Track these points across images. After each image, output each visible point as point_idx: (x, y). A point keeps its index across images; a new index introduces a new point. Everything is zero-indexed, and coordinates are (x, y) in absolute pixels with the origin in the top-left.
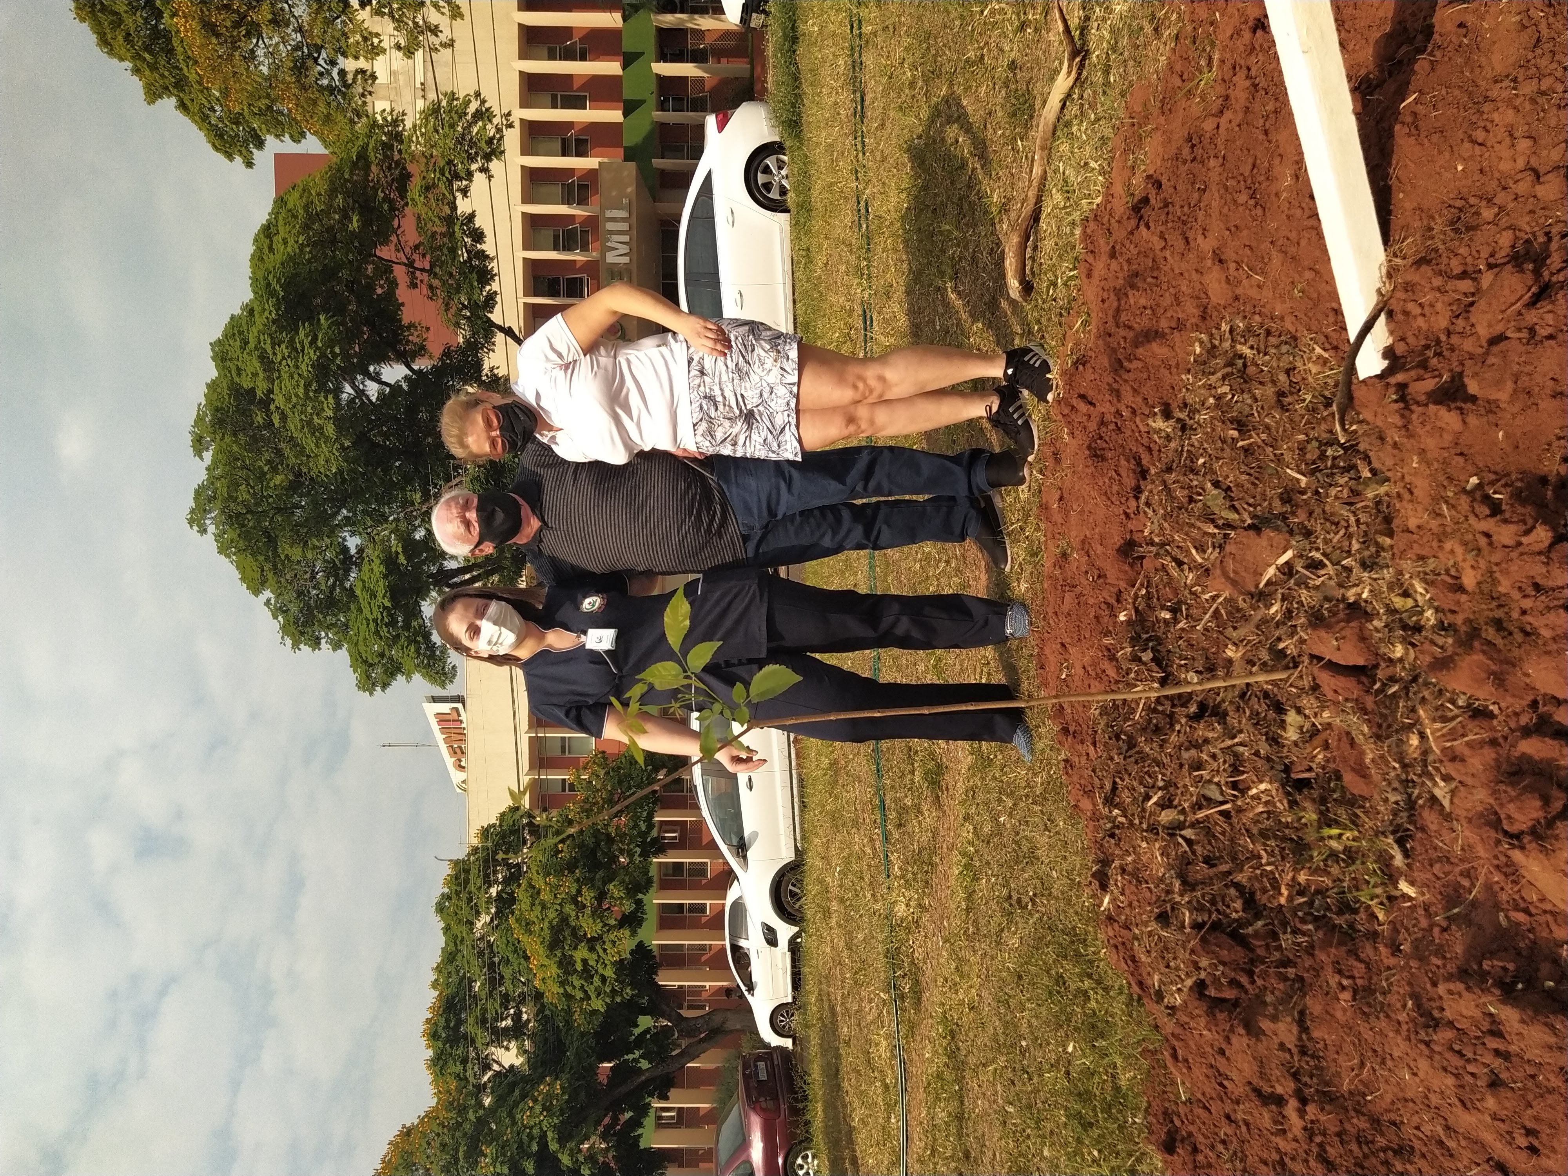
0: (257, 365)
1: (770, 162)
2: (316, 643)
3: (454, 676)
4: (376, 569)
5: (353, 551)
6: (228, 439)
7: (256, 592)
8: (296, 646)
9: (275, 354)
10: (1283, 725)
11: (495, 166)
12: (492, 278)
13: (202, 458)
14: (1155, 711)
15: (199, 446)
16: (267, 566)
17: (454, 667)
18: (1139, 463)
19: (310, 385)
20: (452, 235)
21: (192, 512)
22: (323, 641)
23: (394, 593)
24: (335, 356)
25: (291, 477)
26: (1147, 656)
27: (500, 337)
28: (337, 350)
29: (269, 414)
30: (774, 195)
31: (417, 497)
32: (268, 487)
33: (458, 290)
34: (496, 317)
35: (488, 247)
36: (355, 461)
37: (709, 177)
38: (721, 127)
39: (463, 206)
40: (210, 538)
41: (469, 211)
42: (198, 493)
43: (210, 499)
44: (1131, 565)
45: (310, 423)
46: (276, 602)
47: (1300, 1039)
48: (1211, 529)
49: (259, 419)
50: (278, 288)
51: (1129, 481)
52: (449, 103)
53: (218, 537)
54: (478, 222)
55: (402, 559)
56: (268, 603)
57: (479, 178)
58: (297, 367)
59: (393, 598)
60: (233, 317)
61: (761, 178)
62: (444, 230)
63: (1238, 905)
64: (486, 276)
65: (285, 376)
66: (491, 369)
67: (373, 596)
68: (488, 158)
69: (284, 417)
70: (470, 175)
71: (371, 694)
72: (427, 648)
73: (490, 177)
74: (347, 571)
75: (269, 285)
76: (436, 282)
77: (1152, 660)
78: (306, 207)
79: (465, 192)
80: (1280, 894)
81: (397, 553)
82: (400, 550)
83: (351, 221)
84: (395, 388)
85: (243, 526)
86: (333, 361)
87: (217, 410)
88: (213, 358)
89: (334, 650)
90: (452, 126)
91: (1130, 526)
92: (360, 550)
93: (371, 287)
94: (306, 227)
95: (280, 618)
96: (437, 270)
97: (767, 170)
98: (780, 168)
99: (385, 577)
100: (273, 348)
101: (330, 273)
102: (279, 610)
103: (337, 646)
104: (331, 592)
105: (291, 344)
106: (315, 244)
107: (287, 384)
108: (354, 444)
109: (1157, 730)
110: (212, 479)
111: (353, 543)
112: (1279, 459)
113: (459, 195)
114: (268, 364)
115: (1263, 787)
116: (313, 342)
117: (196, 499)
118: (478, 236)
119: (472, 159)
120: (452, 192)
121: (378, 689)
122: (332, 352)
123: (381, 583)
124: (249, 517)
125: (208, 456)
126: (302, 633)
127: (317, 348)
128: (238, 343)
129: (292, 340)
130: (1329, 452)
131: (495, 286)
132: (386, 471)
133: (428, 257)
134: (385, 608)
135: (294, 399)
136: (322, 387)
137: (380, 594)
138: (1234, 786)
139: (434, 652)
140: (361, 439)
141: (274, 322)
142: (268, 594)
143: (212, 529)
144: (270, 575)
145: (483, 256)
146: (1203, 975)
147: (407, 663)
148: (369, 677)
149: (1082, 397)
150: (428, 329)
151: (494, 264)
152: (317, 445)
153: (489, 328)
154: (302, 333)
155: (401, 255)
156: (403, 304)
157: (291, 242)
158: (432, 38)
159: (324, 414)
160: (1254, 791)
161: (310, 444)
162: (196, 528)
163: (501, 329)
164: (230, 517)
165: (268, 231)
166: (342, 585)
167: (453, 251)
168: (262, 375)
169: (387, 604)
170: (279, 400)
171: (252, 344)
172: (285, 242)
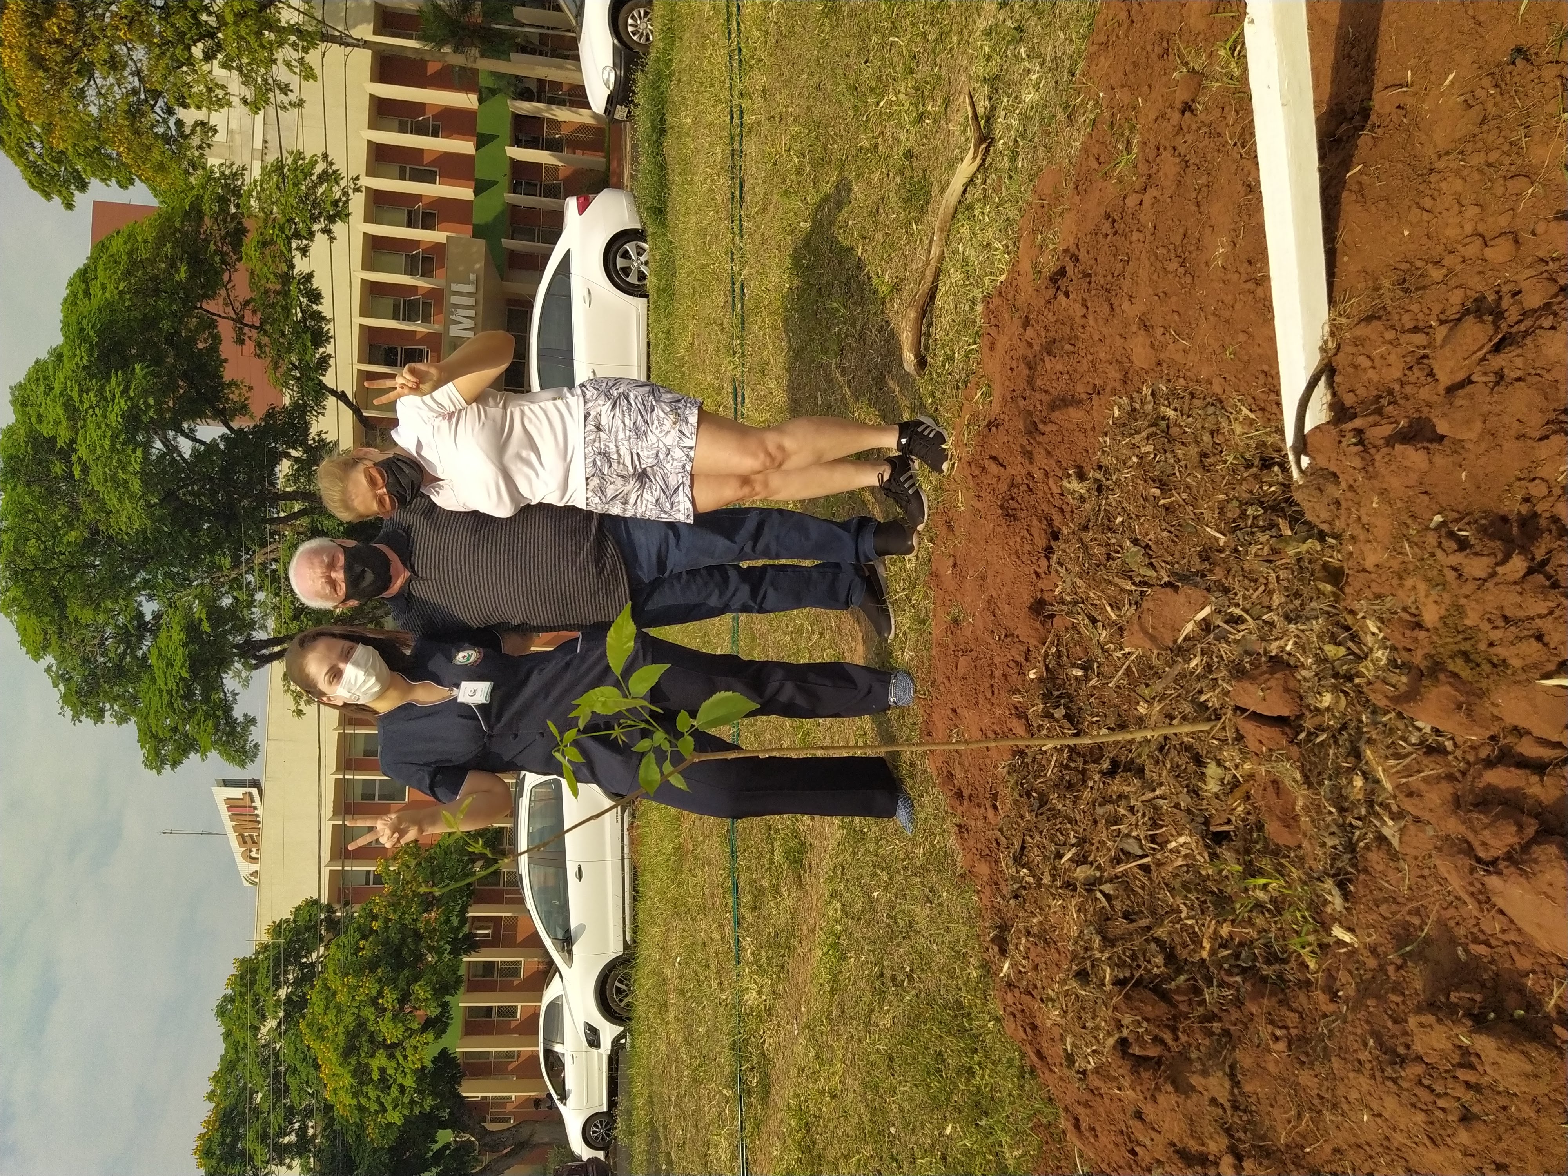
0: (60, 411)
1: (630, 247)
2: (99, 715)
3: (255, 755)
4: (175, 636)
5: (148, 617)
6: (20, 489)
7: (37, 657)
8: (76, 717)
9: (81, 402)
10: (1203, 777)
11: (338, 228)
12: (328, 340)
14: (1067, 767)
16: (52, 629)
17: (256, 746)
18: (1050, 524)
19: (117, 437)
20: (286, 294)
22: (107, 714)
23: (195, 664)
24: (148, 406)
25: (86, 535)
26: (1059, 713)
27: (331, 402)
28: (151, 401)
29: (69, 463)
30: (633, 279)
31: (227, 562)
32: (61, 543)
33: (289, 350)
34: (328, 380)
35: (325, 308)
36: (161, 519)
37: (567, 255)
38: (582, 209)
39: (301, 266)
41: (306, 271)
44: (1043, 623)
45: (114, 477)
46: (59, 668)
47: (1232, 1093)
48: (1129, 586)
49: (58, 470)
50: (92, 333)
51: (1041, 541)
52: (295, 161)
54: (316, 283)
55: (206, 627)
56: (48, 669)
57: (321, 239)
58: (105, 417)
59: (192, 669)
60: (38, 361)
61: (620, 263)
62: (279, 287)
63: (1159, 960)
64: (320, 338)
65: (91, 425)
66: (319, 434)
67: (170, 664)
68: (331, 219)
69: (85, 470)
70: (311, 235)
71: (159, 773)
72: (228, 723)
73: (332, 239)
74: (140, 639)
75: (82, 330)
76: (265, 340)
77: (1065, 717)
78: (130, 254)
79: (304, 251)
80: (1202, 947)
81: (201, 620)
82: (204, 616)
83: (178, 271)
84: (211, 447)
85: (29, 583)
86: (145, 412)
87: (9, 457)
88: (12, 403)
89: (120, 723)
90: (297, 184)
91: (1041, 585)
92: (157, 616)
93: (192, 341)
94: (128, 273)
95: (61, 687)
96: (268, 327)
97: (626, 255)
98: (639, 254)
99: (185, 645)
100: (80, 396)
101: (149, 323)
102: (61, 678)
103: (122, 719)
104: (121, 660)
105: (101, 392)
106: (137, 292)
107: (93, 434)
108: (162, 501)
109: (1070, 786)
111: (149, 608)
112: (1199, 518)
113: (297, 254)
114: (73, 412)
115: (1182, 840)
116: (125, 391)
118: (315, 297)
119: (315, 219)
120: (290, 249)
121: (167, 767)
122: (145, 403)
123: (180, 652)
124: (37, 574)
126: (85, 704)
127: (129, 398)
128: (42, 387)
129: (102, 387)
130: (1250, 511)
131: (329, 349)
132: (195, 532)
133: (259, 314)
134: (182, 678)
135: (99, 451)
136: (131, 440)
137: (178, 664)
138: (1153, 839)
139: (233, 728)
140: (169, 497)
141: (85, 368)
142: (49, 659)
144: (54, 639)
145: (319, 317)
146: (1125, 1033)
147: (204, 739)
148: (157, 754)
149: (994, 458)
150: (251, 388)
151: (330, 326)
152: (120, 500)
153: (321, 391)
154: (113, 380)
155: (229, 309)
156: (226, 361)
157: (110, 287)
158: (281, 97)
159: (131, 469)
160: (1173, 844)
161: (111, 499)
163: (334, 393)
164: (16, 573)
165: (85, 275)
166: (133, 653)
167: (287, 310)
168: (65, 424)
169: (185, 674)
170: (82, 451)
171: (57, 391)
172: (104, 288)
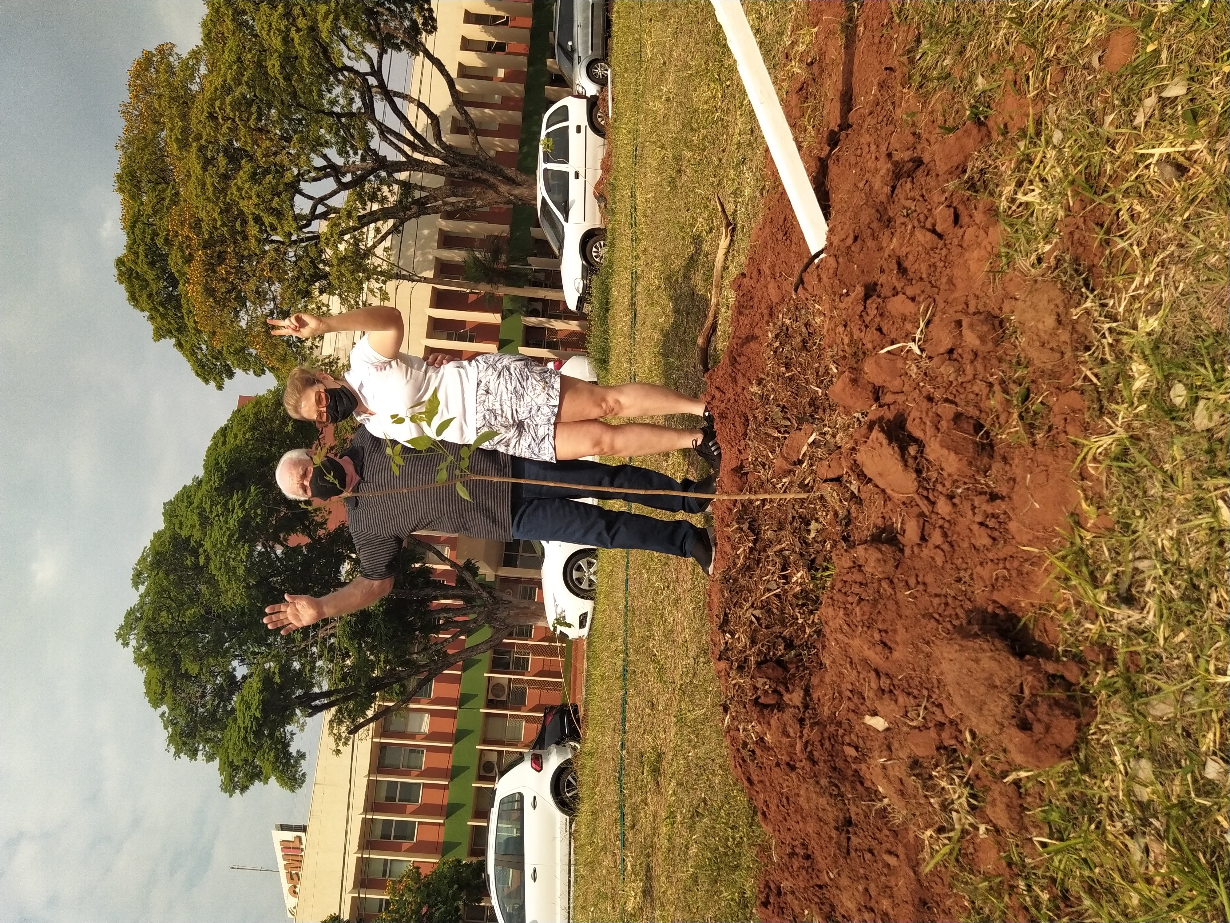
0: (196, 518)
2: (193, 754)
3: (303, 782)
4: (255, 686)
5: (239, 678)
6: (161, 575)
7: (156, 706)
8: (177, 754)
9: (211, 512)
10: (809, 532)
13: (137, 589)
15: (137, 579)
16: (168, 683)
17: (304, 775)
19: (233, 536)
21: (121, 628)
22: (200, 753)
23: (266, 707)
24: (256, 515)
25: (203, 612)
28: (259, 512)
29: (197, 558)
31: (299, 637)
32: (184, 615)
36: (255, 599)
40: (130, 650)
42: (129, 614)
43: (138, 619)
45: (226, 563)
46: (170, 715)
48: (776, 434)
49: (189, 562)
50: (224, 466)
51: (740, 430)
53: (137, 649)
55: (277, 679)
56: (162, 715)
58: (226, 522)
59: (263, 711)
60: (185, 487)
63: (782, 647)
65: (216, 528)
67: (248, 707)
69: (208, 558)
71: (231, 796)
72: (284, 757)
74: (232, 693)
75: (218, 463)
78: (256, 415)
81: (274, 673)
82: (277, 671)
83: (287, 426)
84: (297, 551)
85: (158, 643)
86: (254, 519)
87: (158, 553)
88: (164, 514)
89: (208, 761)
92: (244, 678)
94: (253, 428)
95: (170, 729)
99: (261, 692)
100: (211, 507)
102: (170, 723)
103: (210, 758)
104: (215, 711)
105: (225, 505)
106: (257, 440)
107: (216, 534)
108: (257, 584)
110: (142, 605)
112: (807, 382)
114: (205, 521)
116: (242, 505)
117: (126, 617)
121: (238, 791)
122: (255, 513)
123: (256, 698)
124: (163, 636)
125: (142, 589)
126: (184, 744)
127: (244, 509)
128: (185, 504)
129: (226, 503)
134: (256, 718)
135: (219, 545)
136: (241, 538)
137: (254, 706)
138: (784, 577)
139: (288, 760)
141: (216, 489)
142: (164, 708)
143: (133, 642)
144: (169, 691)
146: (759, 693)
147: (266, 770)
148: (232, 780)
152: (229, 582)
154: (235, 497)
157: (240, 436)
159: (239, 559)
160: (795, 579)
161: (223, 582)
162: (121, 641)
165: (224, 431)
166: (225, 706)
168: (198, 527)
169: (258, 715)
170: (207, 545)
171: (195, 505)
172: (236, 436)
